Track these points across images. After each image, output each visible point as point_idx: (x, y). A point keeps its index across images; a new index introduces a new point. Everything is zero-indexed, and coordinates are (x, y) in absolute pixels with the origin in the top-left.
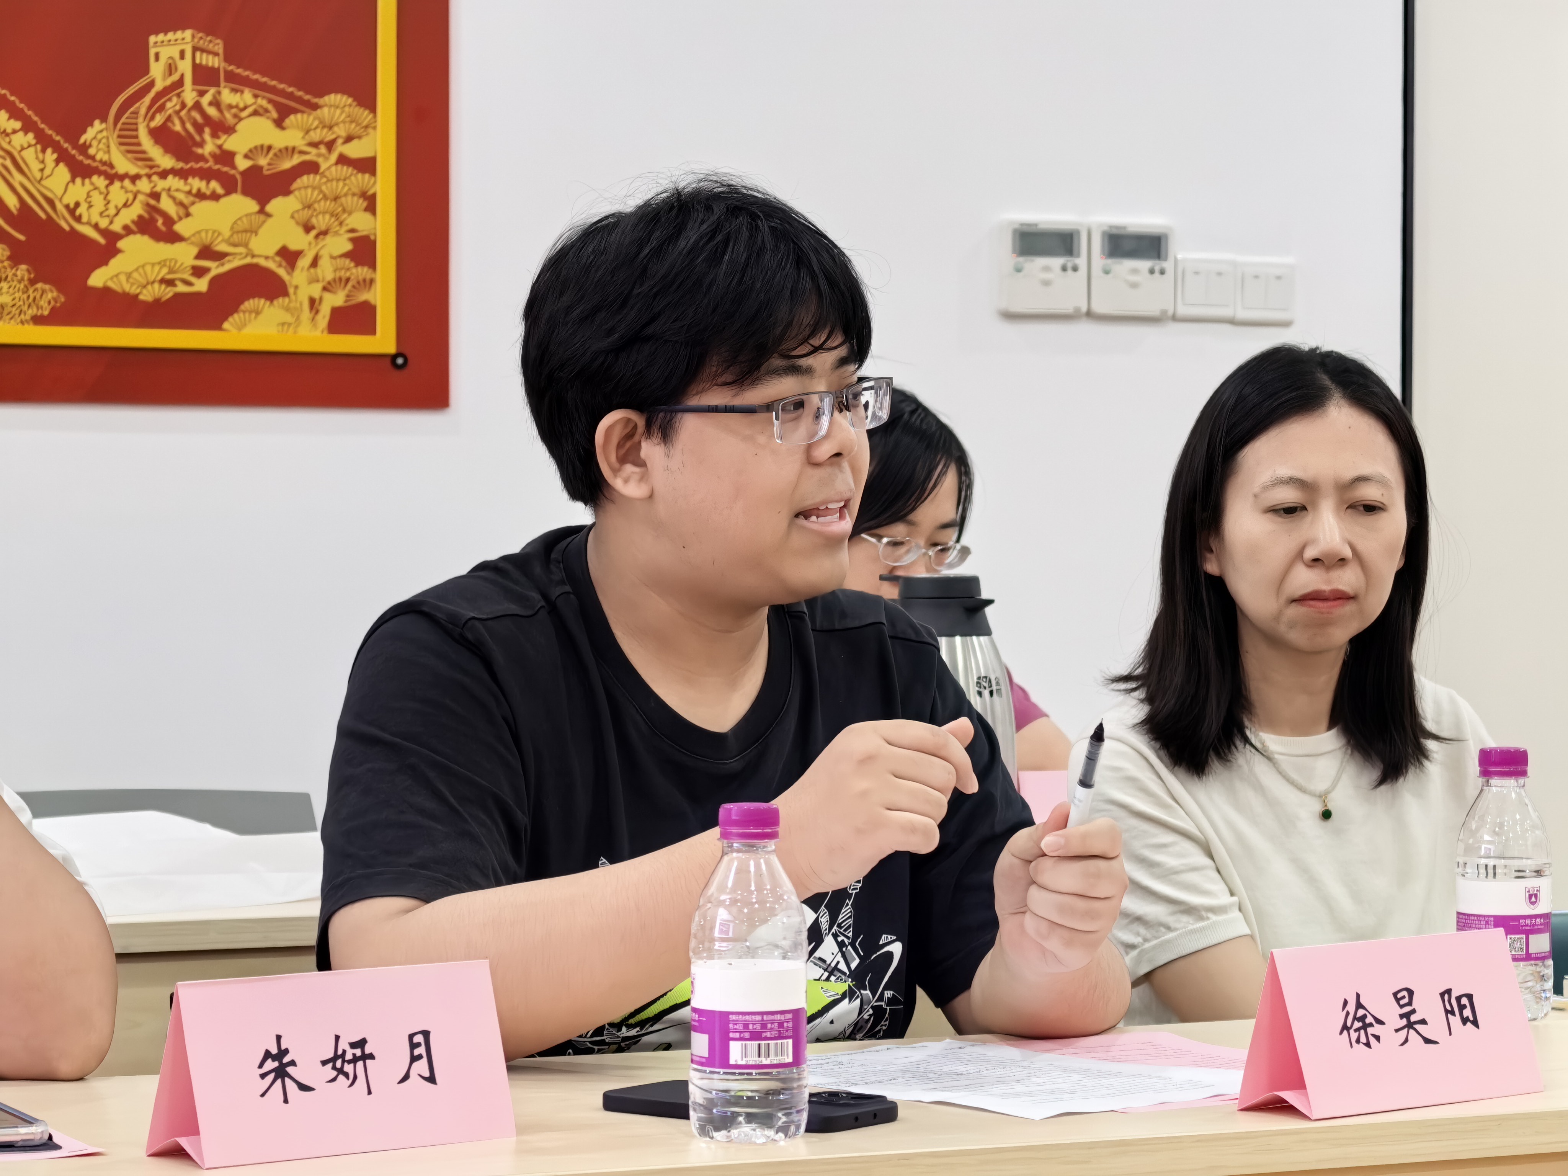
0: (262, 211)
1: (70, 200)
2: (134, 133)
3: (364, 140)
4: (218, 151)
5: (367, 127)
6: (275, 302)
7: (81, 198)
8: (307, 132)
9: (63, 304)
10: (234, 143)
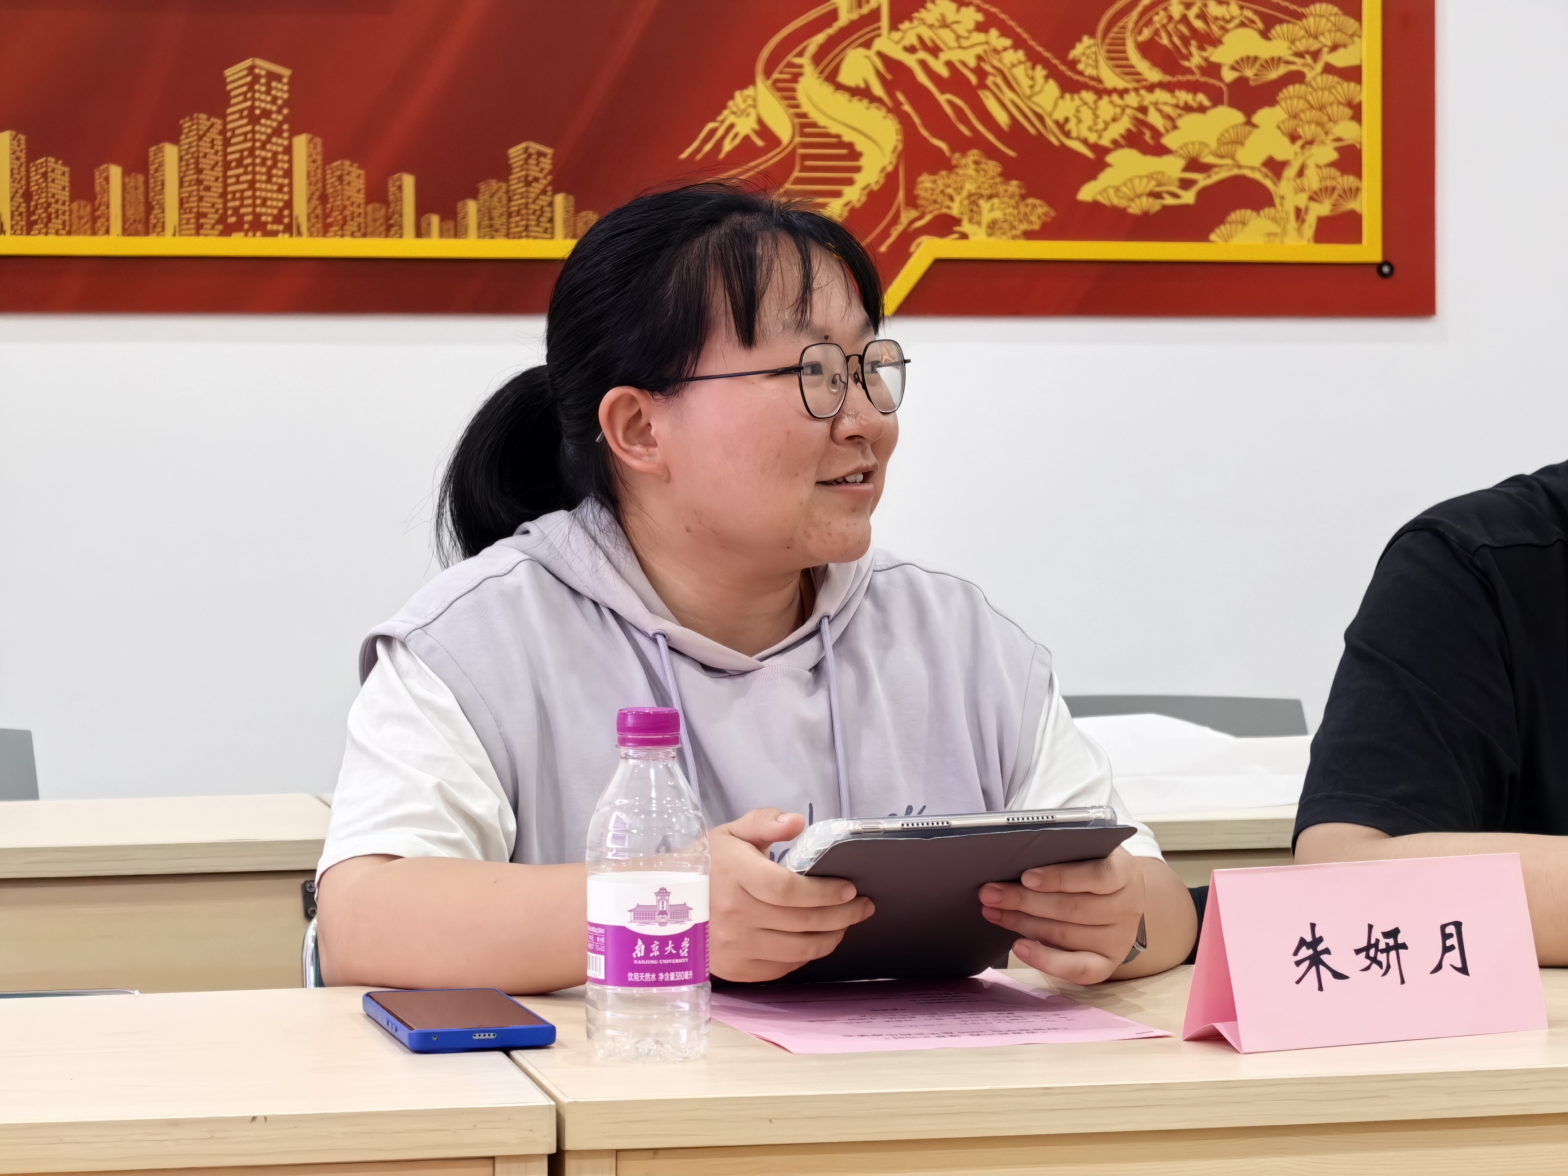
0: (1249, 123)
1: (1059, 115)
2: (1121, 48)
3: (1351, 48)
4: (1204, 64)
5: (1352, 36)
6: (1262, 212)
7: (1070, 114)
8: (1293, 42)
9: (1054, 219)
10: (1221, 55)
